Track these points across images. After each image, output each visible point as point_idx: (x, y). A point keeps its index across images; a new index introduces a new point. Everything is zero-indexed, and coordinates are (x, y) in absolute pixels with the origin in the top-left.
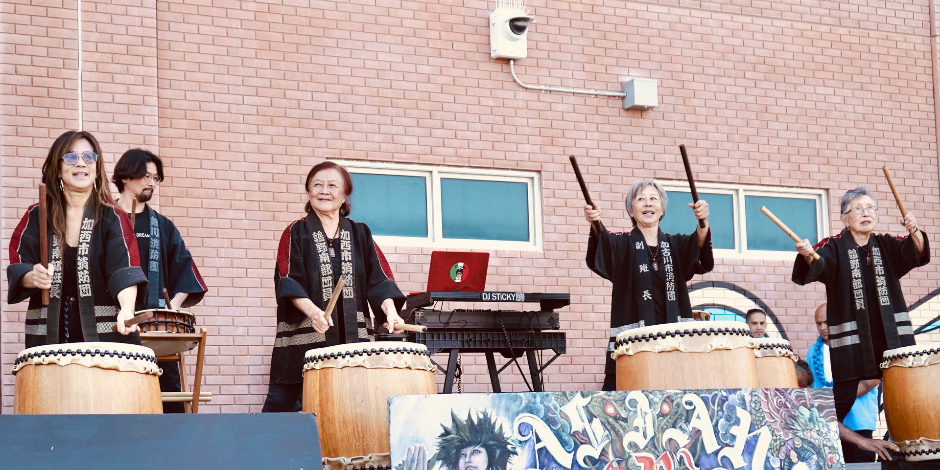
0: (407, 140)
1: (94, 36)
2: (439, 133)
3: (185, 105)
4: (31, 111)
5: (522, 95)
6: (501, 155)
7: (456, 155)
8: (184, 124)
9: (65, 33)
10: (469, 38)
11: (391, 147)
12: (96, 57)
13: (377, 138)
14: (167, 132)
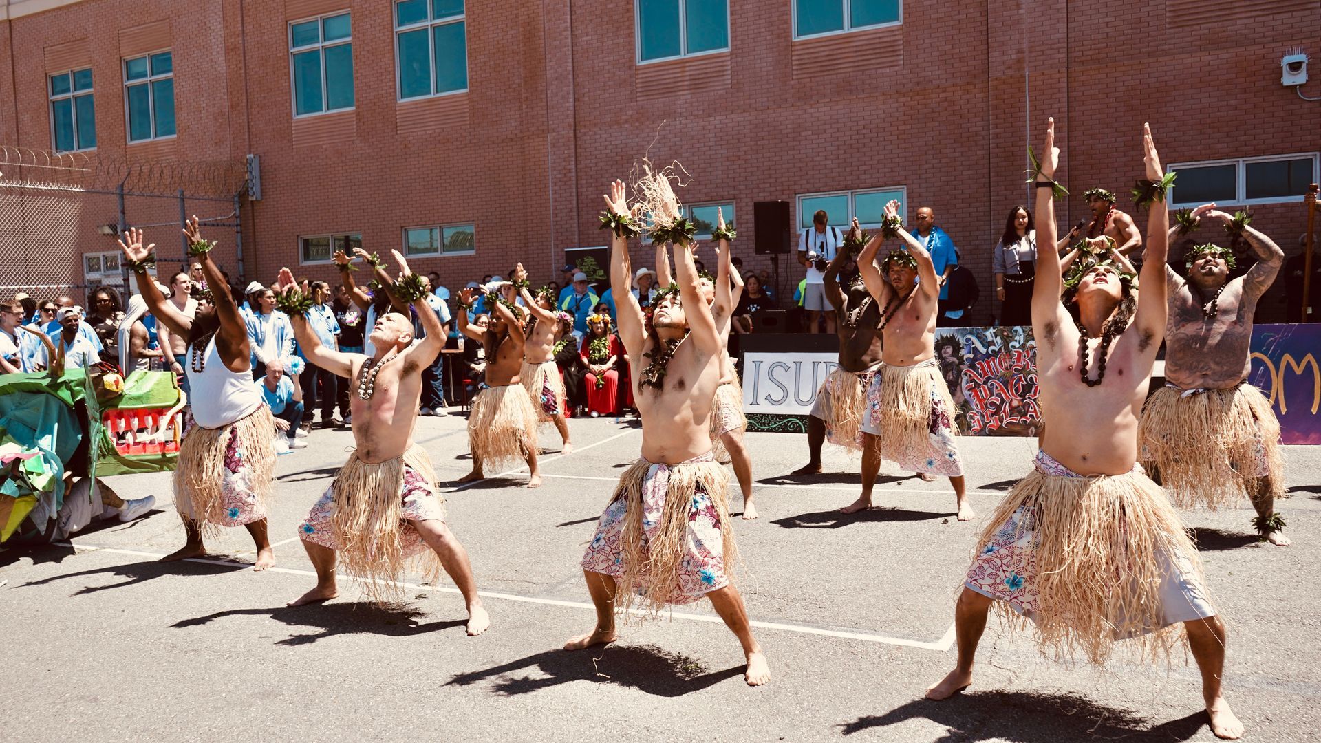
0: (1219, 146)
1: (1035, 123)
2: (1243, 138)
3: (1083, 148)
4: (1004, 164)
5: (1306, 105)
6: (1289, 145)
7: (1254, 150)
8: (1082, 158)
9: (1021, 124)
10: (1267, 77)
11: (1208, 151)
12: (1036, 132)
13: (1199, 148)
14: (1072, 163)
